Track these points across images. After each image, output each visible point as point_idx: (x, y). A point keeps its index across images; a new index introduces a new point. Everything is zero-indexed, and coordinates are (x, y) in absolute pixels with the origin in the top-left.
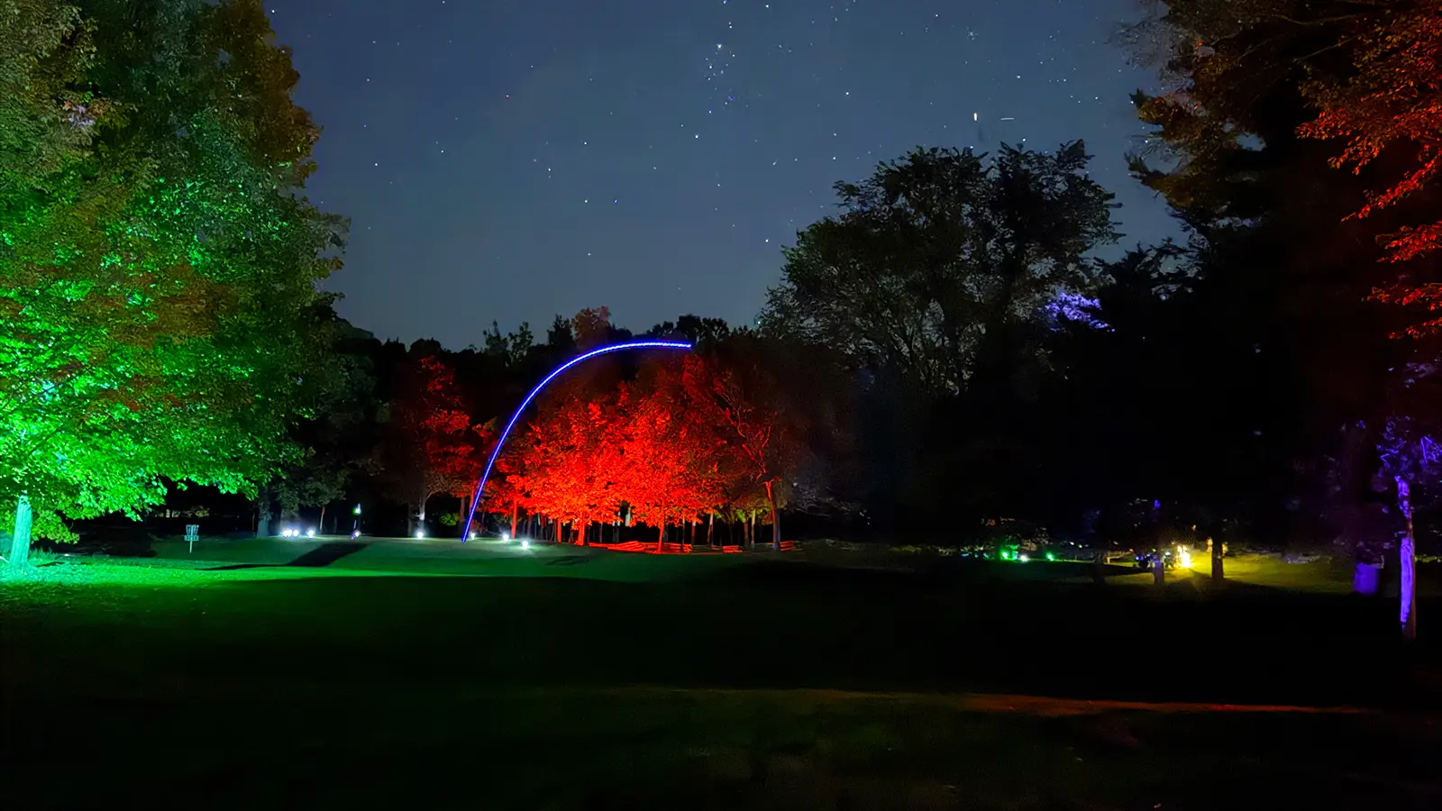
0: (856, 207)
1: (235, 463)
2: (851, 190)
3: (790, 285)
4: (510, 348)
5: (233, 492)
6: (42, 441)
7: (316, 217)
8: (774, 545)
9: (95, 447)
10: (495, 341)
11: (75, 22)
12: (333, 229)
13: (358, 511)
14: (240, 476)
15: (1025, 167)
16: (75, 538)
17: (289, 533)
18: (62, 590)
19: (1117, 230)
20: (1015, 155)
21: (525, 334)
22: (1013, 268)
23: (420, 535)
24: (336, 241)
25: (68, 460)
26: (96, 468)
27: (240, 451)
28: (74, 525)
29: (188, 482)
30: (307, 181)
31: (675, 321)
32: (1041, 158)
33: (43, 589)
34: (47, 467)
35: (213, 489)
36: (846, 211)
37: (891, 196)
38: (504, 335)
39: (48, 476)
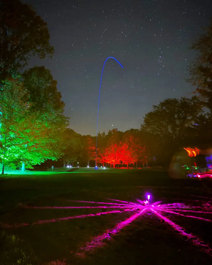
0: (157, 109)
1: (54, 156)
2: (155, 107)
3: (145, 123)
4: (102, 136)
5: (54, 160)
6: (24, 153)
7: (65, 118)
8: (147, 167)
9: (32, 154)
10: (99, 135)
11: (27, 92)
12: (68, 119)
13: (78, 163)
14: (55, 158)
15: (186, 101)
16: (33, 168)
17: (68, 167)
18: (28, 175)
19: (203, 111)
20: (184, 99)
21: (104, 133)
22: (185, 118)
23: (88, 167)
24: (68, 121)
25: (29, 156)
26: (32, 157)
27: (55, 154)
28: (33, 166)
29: (47, 159)
30: (63, 112)
31: (130, 130)
32: (188, 99)
33: (26, 175)
34: (26, 157)
35: (51, 160)
36: (155, 110)
37: (162, 107)
38: (101, 134)
39: (25, 158)
